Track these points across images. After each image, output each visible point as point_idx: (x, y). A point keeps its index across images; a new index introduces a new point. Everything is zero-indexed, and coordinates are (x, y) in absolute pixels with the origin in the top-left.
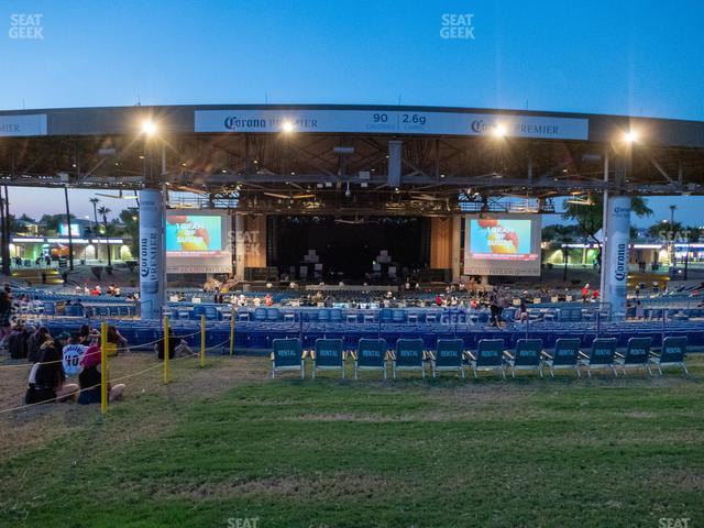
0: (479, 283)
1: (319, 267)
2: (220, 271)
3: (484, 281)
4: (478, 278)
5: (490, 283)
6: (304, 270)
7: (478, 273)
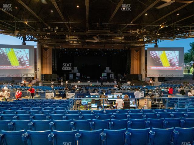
0: (154, 81)
1: (78, 74)
2: (28, 76)
3: (156, 80)
4: (153, 79)
5: (159, 81)
6: (71, 76)
7: (153, 76)
